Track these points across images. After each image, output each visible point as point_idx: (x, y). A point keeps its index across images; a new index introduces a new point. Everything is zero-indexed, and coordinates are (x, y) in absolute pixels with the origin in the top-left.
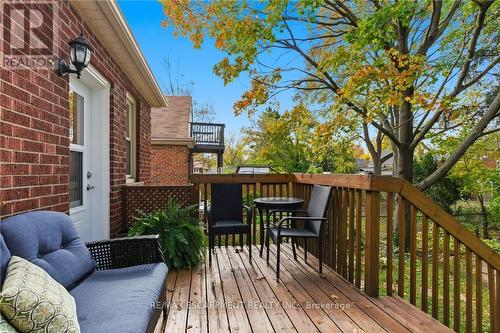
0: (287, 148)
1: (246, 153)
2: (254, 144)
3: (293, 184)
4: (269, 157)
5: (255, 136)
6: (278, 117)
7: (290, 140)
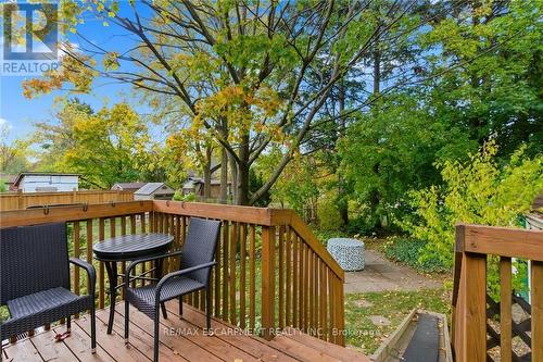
0: (106, 152)
1: (33, 154)
2: (50, 142)
3: (151, 213)
4: (78, 162)
5: (52, 133)
6: (90, 112)
7: (109, 143)
